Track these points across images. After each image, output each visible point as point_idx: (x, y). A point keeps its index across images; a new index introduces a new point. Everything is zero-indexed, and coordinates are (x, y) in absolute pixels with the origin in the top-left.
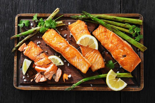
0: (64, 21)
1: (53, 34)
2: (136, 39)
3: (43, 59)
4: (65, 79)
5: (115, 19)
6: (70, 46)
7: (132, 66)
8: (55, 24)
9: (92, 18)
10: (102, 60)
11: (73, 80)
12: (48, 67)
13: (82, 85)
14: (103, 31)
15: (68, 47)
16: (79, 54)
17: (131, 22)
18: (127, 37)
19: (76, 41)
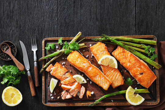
0: (86, 43)
1: (76, 56)
2: (151, 58)
3: (68, 78)
4: (88, 96)
5: (132, 40)
6: (93, 66)
7: (148, 83)
8: (78, 46)
9: (111, 40)
10: (121, 78)
11: (95, 97)
12: (73, 85)
13: (104, 100)
14: (121, 51)
15: (90, 67)
16: (101, 72)
17: (146, 43)
18: (143, 57)
19: (97, 61)
